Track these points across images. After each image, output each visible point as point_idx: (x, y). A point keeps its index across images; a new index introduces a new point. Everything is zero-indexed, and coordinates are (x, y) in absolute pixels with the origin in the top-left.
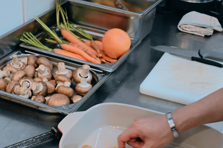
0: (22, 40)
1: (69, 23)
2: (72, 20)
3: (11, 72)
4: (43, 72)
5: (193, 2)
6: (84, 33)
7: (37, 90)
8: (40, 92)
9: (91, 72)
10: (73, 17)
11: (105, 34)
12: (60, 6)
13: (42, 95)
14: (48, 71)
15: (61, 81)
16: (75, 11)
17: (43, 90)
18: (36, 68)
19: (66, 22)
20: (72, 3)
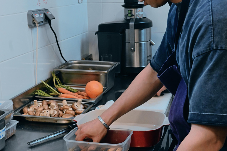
0: (36, 93)
1: (62, 84)
2: (63, 83)
3: (35, 109)
4: (54, 106)
5: (138, 67)
6: (72, 89)
7: (53, 114)
8: (55, 115)
9: (82, 104)
10: (64, 81)
11: (86, 87)
12: (54, 75)
13: (57, 116)
14: (57, 107)
15: (66, 109)
16: (64, 77)
17: (57, 113)
18: (49, 106)
19: (60, 84)
20: (62, 72)
